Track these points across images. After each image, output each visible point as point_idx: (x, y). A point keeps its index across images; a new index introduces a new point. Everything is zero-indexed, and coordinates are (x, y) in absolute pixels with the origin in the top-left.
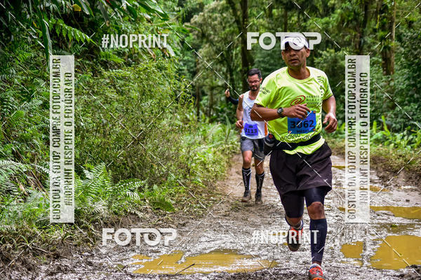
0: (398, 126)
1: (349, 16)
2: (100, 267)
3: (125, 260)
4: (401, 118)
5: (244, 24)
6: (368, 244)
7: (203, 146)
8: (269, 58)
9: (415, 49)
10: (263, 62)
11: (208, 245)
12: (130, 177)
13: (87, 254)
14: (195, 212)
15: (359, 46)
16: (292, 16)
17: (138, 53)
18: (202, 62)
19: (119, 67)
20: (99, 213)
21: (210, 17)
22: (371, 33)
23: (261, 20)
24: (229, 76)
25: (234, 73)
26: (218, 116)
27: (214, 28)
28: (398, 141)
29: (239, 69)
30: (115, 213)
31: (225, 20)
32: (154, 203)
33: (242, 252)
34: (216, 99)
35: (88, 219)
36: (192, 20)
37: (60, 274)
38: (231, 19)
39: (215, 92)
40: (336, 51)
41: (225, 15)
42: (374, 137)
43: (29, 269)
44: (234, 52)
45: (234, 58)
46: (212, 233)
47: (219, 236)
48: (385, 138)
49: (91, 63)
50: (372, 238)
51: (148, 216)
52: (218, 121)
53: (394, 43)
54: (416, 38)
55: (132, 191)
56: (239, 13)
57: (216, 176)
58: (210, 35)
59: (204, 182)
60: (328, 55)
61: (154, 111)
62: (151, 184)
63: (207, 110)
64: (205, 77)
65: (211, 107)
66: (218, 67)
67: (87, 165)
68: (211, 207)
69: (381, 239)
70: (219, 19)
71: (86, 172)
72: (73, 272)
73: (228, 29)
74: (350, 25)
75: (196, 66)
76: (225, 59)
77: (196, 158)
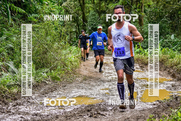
0: (145, 47)
1: (125, 3)
2: (33, 103)
3: (43, 100)
4: (146, 43)
5: (83, 6)
6: (139, 93)
7: (70, 55)
9: (152, 16)
10: (91, 21)
11: (76, 94)
12: (42, 67)
13: (27, 98)
14: (69, 81)
16: (102, 3)
17: (43, 18)
19: (35, 24)
21: (70, 4)
22: (134, 10)
23: (90, 5)
24: (77, 27)
25: (79, 26)
27: (71, 8)
28: (146, 52)
29: (81, 24)
30: (37, 82)
31: (76, 5)
32: (52, 78)
33: (89, 97)
34: (72, 37)
36: (62, 5)
37: (18, 106)
38: (78, 4)
39: (72, 34)
41: (75, 3)
42: (136, 51)
43: (5, 104)
44: (79, 18)
45: (79, 20)
46: (77, 89)
47: (79, 90)
48: (140, 52)
50: (140, 90)
51: (50, 83)
53: (143, 14)
54: (152, 11)
55: (43, 73)
56: (81, 2)
57: (76, 67)
58: (70, 11)
59: (71, 69)
62: (51, 70)
65: (70, 40)
66: (73, 24)
68: (75, 79)
69: (144, 91)
70: (73, 4)
72: (23, 105)
73: (77, 9)
74: (126, 7)
75: (64, 24)
76: (76, 21)
77: (68, 59)
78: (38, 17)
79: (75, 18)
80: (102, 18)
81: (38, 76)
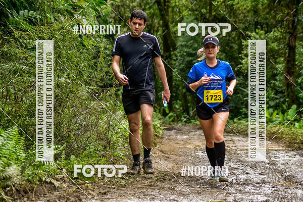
5: (165, 5)
8: (192, 41)
15: (293, 26)
40: (266, 33)
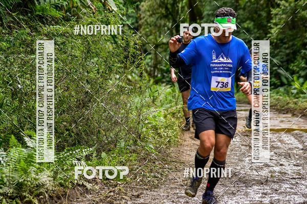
7: (152, 109)
12: (74, 145)
14: (149, 181)
17: (77, 7)
18: (144, 17)
19: (57, 23)
20: (43, 185)
26: (163, 77)
30: (61, 185)
34: (160, 59)
35: (31, 193)
44: (180, 6)
45: (180, 12)
49: (25, 18)
51: (97, 187)
52: (163, 82)
55: (79, 160)
57: (169, 141)
59: (156, 148)
60: (287, 5)
61: (101, 71)
62: (99, 151)
63: (151, 71)
64: (149, 33)
65: (155, 67)
66: (163, 22)
67: (27, 132)
68: (167, 176)
71: (27, 139)
75: (137, 22)
76: (170, 14)
77: (146, 122)
78: (62, 6)
79: (169, 6)
80: (245, 6)
81: (63, 169)
